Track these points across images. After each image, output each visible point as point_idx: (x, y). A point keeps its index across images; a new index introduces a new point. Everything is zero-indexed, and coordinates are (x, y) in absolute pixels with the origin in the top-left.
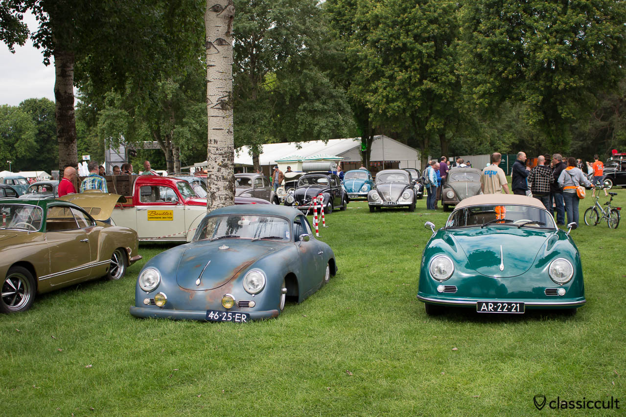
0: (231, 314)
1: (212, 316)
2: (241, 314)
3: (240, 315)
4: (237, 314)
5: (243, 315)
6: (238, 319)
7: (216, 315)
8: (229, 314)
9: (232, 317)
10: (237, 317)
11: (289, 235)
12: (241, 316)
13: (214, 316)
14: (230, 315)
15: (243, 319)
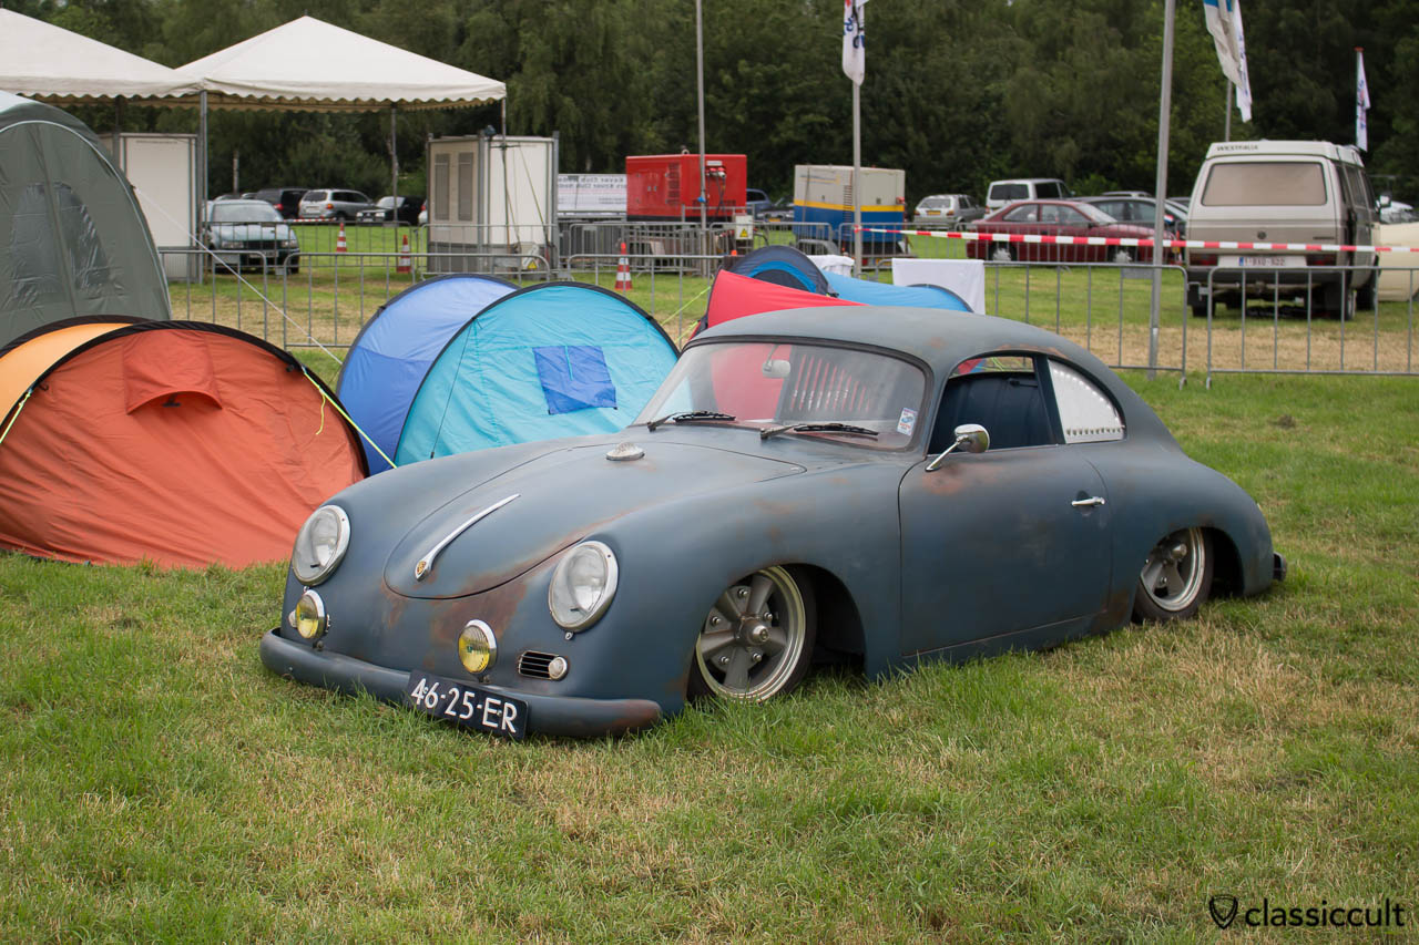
0: (472, 695)
1: (420, 696)
2: (504, 699)
3: (498, 702)
4: (489, 700)
5: (507, 705)
6: (492, 717)
7: (432, 693)
8: (467, 694)
9: (475, 707)
10: (487, 709)
11: (911, 424)
12: (500, 707)
13: (425, 695)
14: (470, 699)
15: (507, 720)
